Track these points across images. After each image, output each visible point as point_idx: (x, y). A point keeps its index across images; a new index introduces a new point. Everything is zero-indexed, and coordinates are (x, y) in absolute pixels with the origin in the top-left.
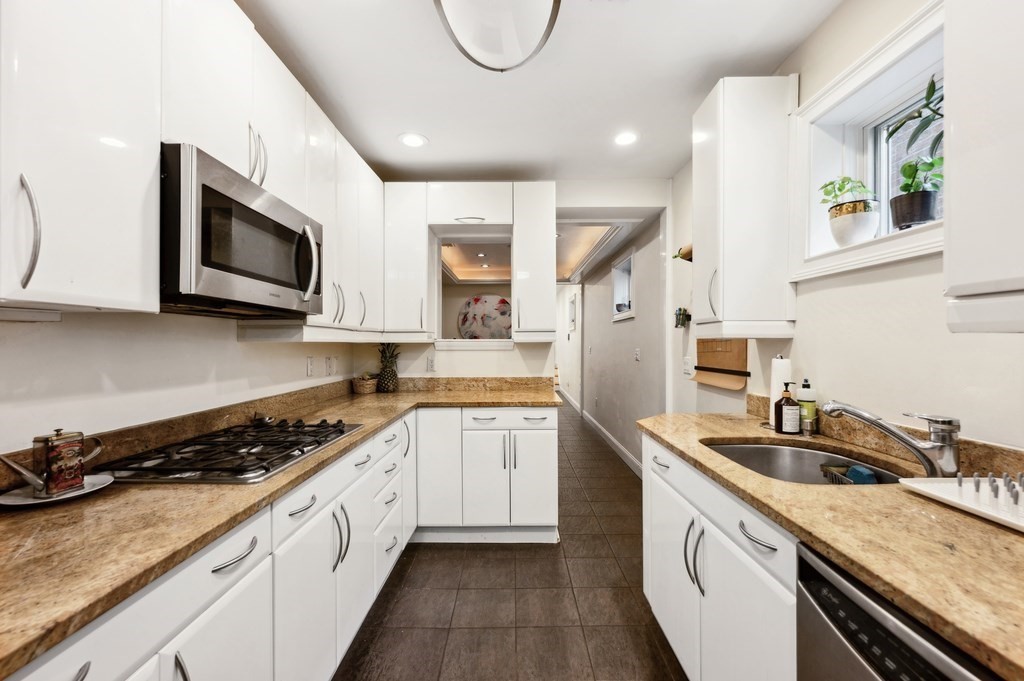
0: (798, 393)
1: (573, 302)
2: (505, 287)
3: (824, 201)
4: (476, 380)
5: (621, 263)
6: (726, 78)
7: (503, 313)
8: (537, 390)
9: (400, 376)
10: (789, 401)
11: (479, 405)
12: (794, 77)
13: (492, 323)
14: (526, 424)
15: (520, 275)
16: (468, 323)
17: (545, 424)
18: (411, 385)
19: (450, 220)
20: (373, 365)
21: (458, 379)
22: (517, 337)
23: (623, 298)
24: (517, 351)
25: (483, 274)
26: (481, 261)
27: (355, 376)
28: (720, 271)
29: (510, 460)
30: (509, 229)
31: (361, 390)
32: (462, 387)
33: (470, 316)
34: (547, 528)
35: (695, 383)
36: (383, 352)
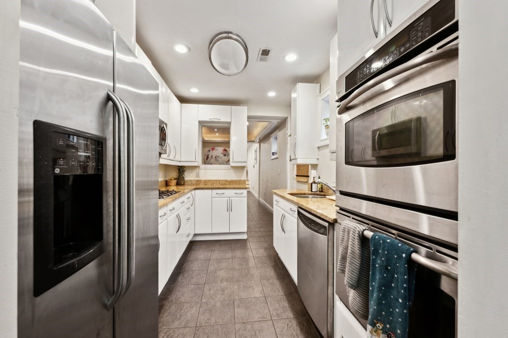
0: (317, 180)
1: (256, 151)
2: (227, 143)
3: (324, 124)
4: (216, 181)
5: (273, 135)
6: (299, 83)
7: (225, 155)
8: (239, 184)
9: (185, 179)
10: (315, 183)
11: (218, 188)
12: (319, 85)
13: (220, 159)
14: (235, 195)
15: (233, 138)
16: (209, 159)
17: (242, 195)
18: (190, 183)
19: (207, 119)
20: (174, 174)
21: (209, 180)
22: (232, 164)
23: (275, 150)
24: (232, 170)
25: (217, 137)
26: (215, 132)
27: (167, 179)
28: (297, 143)
29: (230, 209)
30: (230, 123)
31: (171, 184)
32: (210, 183)
33: (210, 156)
34: (243, 233)
35: (296, 181)
36: (179, 170)
